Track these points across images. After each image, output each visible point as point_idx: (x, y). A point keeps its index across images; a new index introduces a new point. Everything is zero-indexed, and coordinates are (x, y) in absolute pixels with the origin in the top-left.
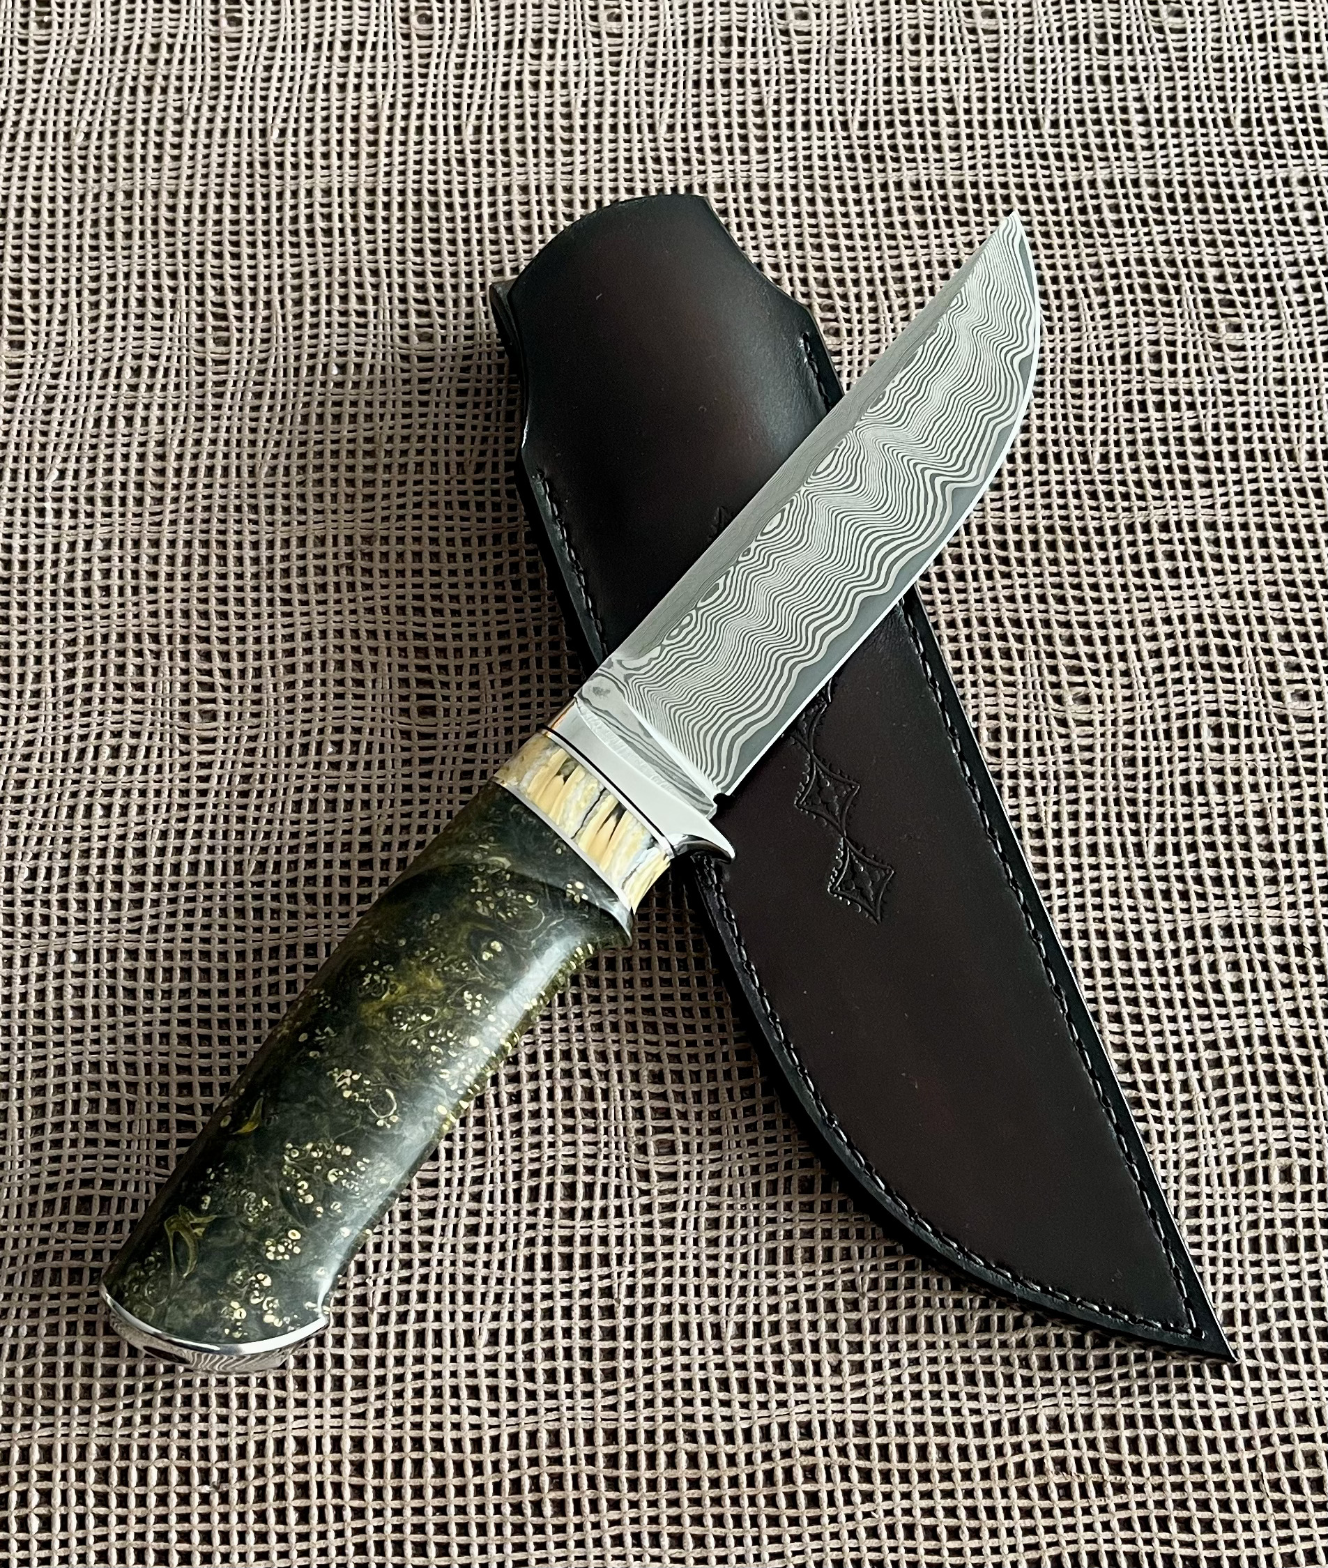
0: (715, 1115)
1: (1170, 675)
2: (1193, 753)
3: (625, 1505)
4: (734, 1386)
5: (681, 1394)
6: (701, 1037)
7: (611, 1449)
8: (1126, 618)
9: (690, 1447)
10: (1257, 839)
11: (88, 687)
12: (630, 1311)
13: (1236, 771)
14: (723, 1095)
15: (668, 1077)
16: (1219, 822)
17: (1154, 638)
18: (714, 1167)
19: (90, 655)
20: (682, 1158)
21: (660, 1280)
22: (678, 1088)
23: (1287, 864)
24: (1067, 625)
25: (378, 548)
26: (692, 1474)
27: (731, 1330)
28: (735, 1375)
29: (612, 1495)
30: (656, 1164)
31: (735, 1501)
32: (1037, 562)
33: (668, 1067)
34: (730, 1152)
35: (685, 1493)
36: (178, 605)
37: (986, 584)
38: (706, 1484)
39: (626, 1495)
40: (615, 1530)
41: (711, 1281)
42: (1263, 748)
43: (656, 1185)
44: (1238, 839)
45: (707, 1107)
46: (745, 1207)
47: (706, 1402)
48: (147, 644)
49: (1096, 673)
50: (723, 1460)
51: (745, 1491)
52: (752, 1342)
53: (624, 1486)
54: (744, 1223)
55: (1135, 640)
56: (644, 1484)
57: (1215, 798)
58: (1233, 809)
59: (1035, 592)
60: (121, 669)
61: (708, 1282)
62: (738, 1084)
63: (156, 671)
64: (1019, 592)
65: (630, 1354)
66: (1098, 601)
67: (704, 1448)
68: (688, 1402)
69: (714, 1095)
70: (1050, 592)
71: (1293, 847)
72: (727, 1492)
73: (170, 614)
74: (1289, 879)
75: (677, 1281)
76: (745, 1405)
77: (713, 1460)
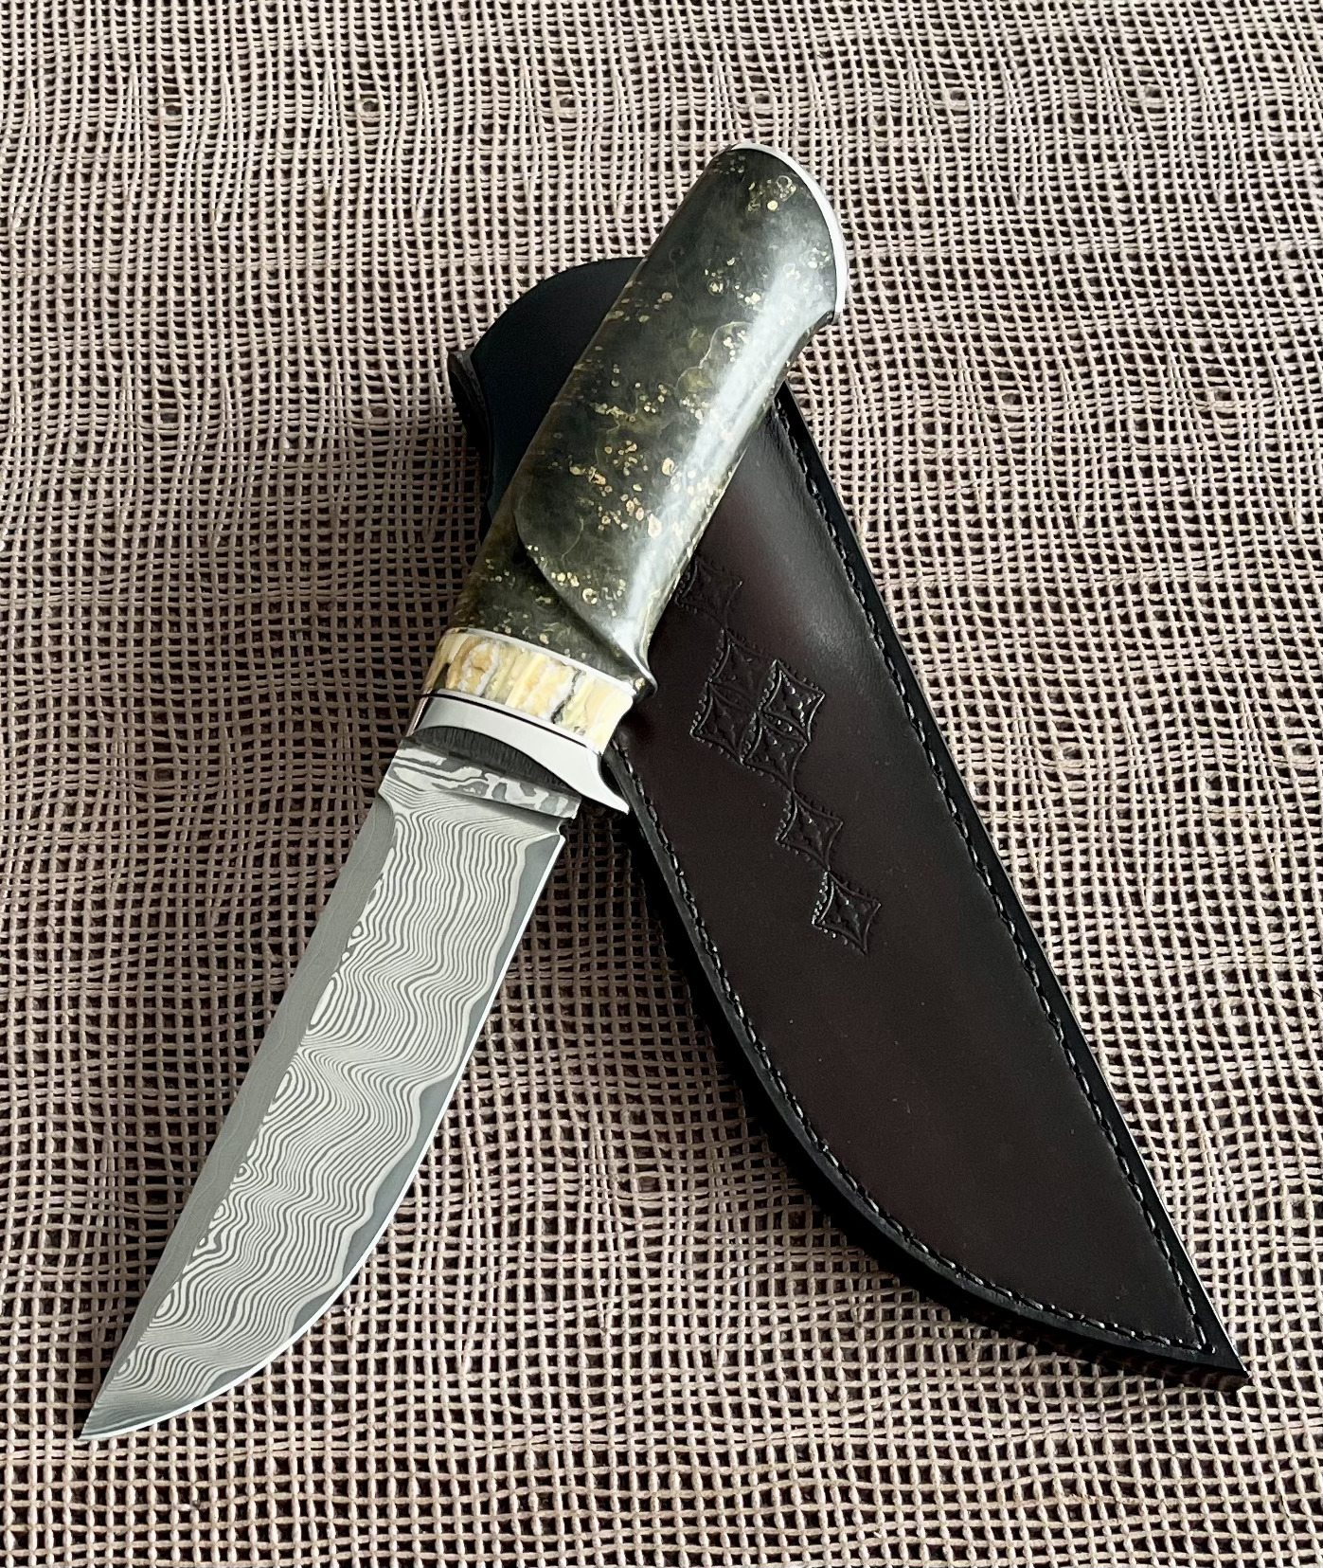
0: (700, 1154)
1: (1164, 731)
2: (1190, 805)
3: (618, 1524)
4: (728, 1411)
5: (672, 1418)
6: (683, 1079)
7: (602, 1470)
8: (1117, 677)
9: (684, 1468)
10: (1260, 888)
11: (42, 748)
12: (617, 1340)
13: (1237, 823)
14: (708, 1135)
15: (650, 1118)
16: (1219, 872)
17: (1147, 695)
18: (701, 1204)
19: (43, 718)
20: (667, 1195)
21: (648, 1311)
22: (661, 1128)
23: (1293, 912)
24: (1056, 683)
25: (335, 613)
26: (687, 1494)
27: (722, 1359)
28: (728, 1401)
29: (604, 1514)
30: (640, 1200)
31: (732, 1521)
32: (1022, 623)
33: (650, 1108)
34: (717, 1188)
35: (680, 1513)
36: (131, 669)
37: (969, 644)
38: (701, 1504)
39: (618, 1514)
40: (608, 1549)
41: (701, 1312)
42: (1264, 801)
43: (640, 1221)
44: (1239, 888)
45: (692, 1147)
46: (733, 1242)
47: (699, 1427)
48: (101, 706)
49: (1087, 729)
50: (718, 1482)
51: (742, 1510)
52: (745, 1370)
53: (616, 1505)
54: (734, 1256)
55: (1127, 697)
56: (636, 1504)
57: (1214, 848)
58: (1234, 860)
59: (1020, 651)
60: (75, 731)
61: (698, 1312)
62: (723, 1125)
63: (110, 732)
64: (1004, 652)
65: (618, 1381)
66: (1088, 660)
67: (698, 1470)
68: (680, 1426)
69: (698, 1135)
70: (1037, 651)
71: (1298, 896)
72: (723, 1512)
73: (123, 678)
74: (1295, 927)
75: (665, 1312)
76: (739, 1429)
77: (708, 1481)
